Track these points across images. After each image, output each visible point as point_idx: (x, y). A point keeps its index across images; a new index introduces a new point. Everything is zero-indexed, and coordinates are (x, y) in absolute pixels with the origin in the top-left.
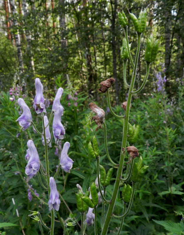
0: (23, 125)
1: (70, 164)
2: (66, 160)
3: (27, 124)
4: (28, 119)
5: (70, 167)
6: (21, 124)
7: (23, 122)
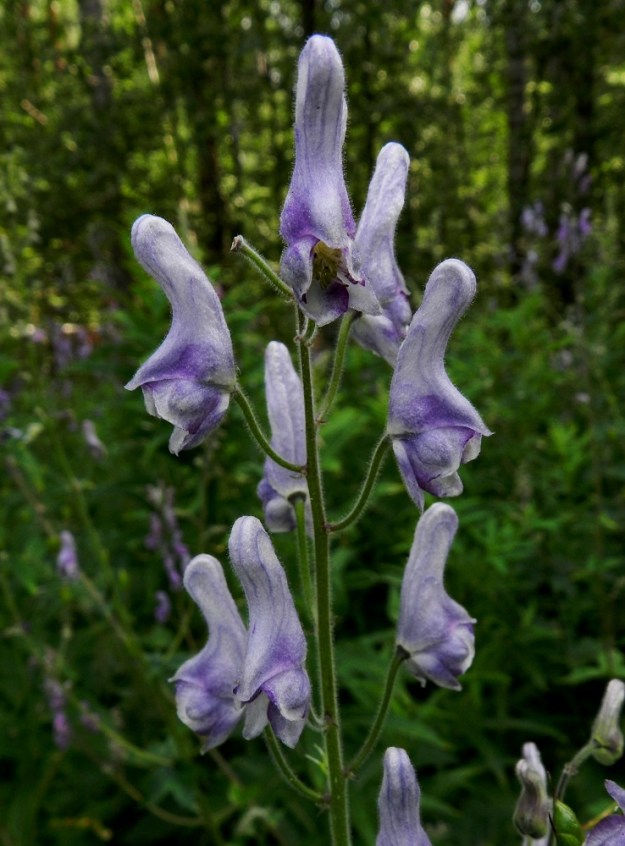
0: (182, 413)
1: (461, 639)
2: (442, 620)
3: (210, 404)
4: (213, 369)
5: (463, 658)
6: (173, 407)
7: (178, 390)
